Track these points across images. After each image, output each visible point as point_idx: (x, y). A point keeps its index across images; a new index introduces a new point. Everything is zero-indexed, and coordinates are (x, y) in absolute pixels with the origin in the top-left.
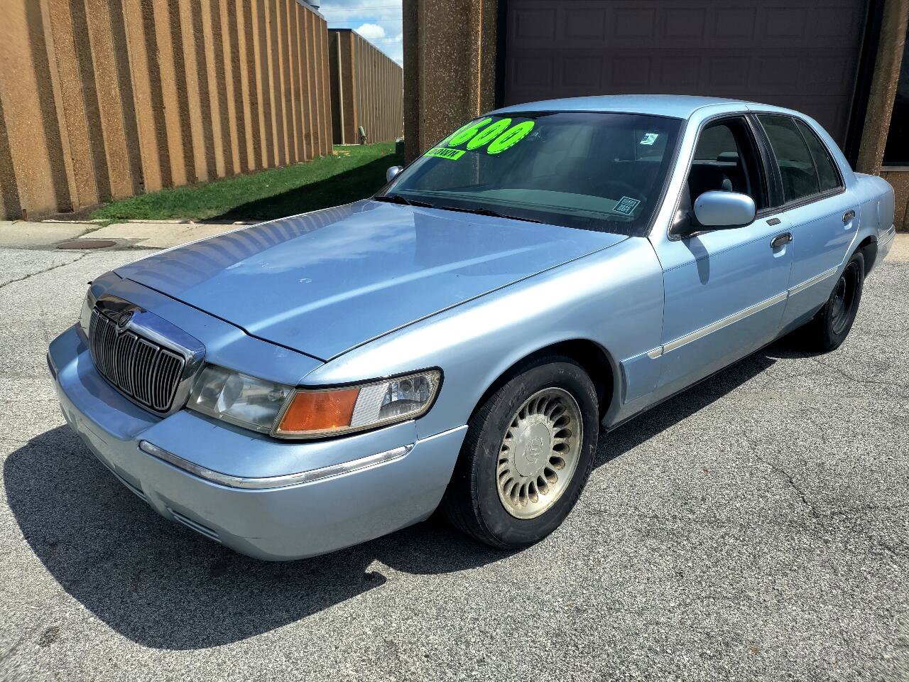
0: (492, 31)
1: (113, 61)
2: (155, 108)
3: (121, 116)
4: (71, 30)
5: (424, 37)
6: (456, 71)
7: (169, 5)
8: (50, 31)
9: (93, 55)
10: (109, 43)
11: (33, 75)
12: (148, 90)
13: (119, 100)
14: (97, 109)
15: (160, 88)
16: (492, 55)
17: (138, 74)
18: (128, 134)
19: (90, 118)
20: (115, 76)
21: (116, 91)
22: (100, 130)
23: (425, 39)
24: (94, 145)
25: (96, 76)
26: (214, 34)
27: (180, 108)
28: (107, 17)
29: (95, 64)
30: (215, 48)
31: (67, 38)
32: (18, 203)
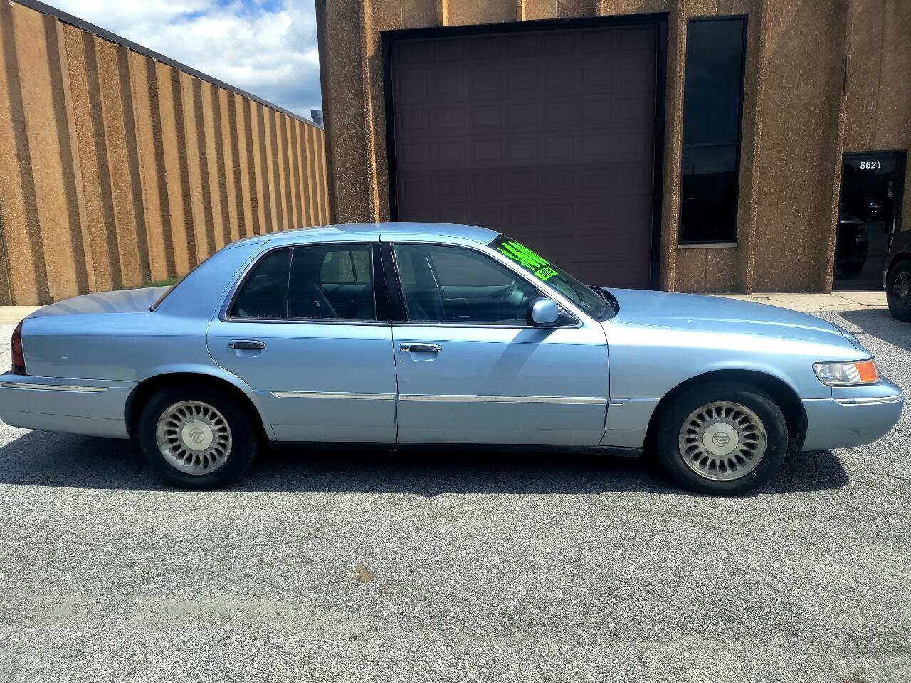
0: (385, 160)
1: (129, 182)
2: (163, 217)
3: (134, 225)
4: (95, 163)
5: (336, 166)
6: (360, 188)
7: (178, 136)
8: (79, 166)
9: (112, 181)
10: (126, 170)
11: (64, 199)
12: (158, 203)
13: (133, 212)
14: (114, 220)
15: (167, 200)
16: (385, 177)
17: (149, 191)
18: (139, 238)
19: (108, 228)
20: (130, 195)
21: (130, 205)
22: (116, 236)
23: (338, 167)
24: (110, 248)
25: (113, 196)
26: (217, 154)
27: (185, 214)
28: (125, 151)
29: (112, 188)
30: (218, 165)
31: (93, 170)
32: (48, 293)
